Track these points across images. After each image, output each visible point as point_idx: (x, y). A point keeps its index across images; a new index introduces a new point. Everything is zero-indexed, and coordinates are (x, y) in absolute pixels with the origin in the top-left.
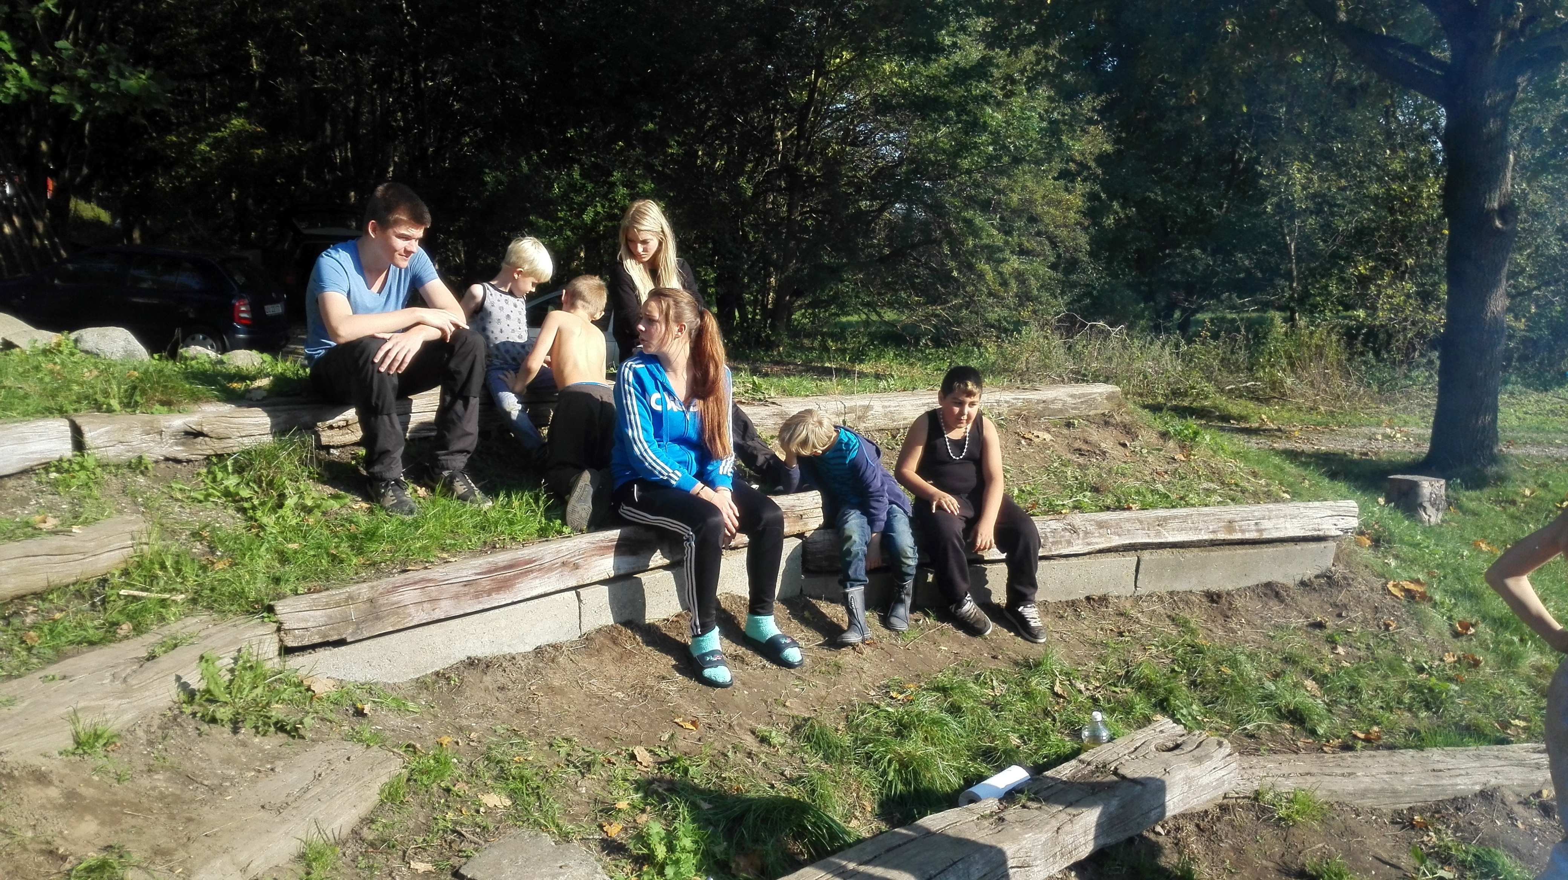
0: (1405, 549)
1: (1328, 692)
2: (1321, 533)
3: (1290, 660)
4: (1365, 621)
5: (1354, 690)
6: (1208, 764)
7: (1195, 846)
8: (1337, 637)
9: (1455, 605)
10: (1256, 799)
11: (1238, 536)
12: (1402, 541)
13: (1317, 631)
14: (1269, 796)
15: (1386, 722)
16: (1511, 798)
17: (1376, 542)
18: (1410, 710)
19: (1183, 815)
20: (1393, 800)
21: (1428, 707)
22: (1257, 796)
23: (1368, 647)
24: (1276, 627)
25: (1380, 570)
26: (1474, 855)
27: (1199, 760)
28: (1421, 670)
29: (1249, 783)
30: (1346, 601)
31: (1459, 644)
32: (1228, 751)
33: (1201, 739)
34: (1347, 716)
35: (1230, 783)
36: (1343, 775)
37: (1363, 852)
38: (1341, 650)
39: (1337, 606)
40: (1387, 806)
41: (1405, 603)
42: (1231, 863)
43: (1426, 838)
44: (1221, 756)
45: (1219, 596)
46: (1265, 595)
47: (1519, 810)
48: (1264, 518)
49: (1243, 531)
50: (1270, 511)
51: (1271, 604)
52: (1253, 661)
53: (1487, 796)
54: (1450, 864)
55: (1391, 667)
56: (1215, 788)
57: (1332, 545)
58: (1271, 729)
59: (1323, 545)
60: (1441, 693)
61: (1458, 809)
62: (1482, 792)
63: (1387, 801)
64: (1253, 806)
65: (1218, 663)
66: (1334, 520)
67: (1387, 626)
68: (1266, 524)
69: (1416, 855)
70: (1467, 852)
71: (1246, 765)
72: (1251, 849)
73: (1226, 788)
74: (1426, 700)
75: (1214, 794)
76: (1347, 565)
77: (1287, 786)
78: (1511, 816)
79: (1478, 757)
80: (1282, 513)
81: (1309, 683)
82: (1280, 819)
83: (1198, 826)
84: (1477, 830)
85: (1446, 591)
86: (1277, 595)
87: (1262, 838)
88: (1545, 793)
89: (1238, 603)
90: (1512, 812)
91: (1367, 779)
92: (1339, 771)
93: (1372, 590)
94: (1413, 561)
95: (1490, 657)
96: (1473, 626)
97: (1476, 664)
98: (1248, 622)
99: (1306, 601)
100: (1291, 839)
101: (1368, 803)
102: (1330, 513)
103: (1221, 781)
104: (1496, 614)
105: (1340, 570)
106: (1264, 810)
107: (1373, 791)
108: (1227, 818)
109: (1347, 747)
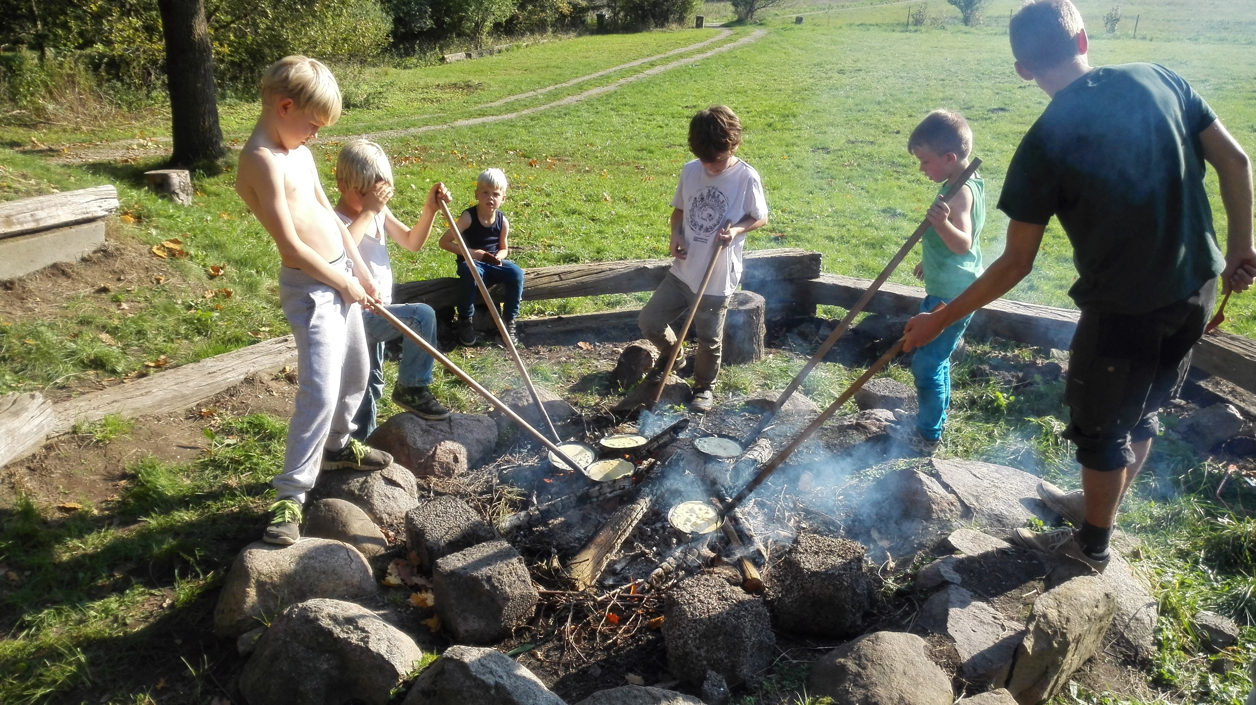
0: (162, 220)
1: (121, 339)
2: (90, 215)
3: (85, 322)
4: (140, 280)
5: (141, 333)
6: (25, 415)
7: (30, 483)
8: (120, 297)
9: (206, 256)
10: (74, 432)
11: (17, 228)
12: (159, 215)
13: (103, 295)
14: (85, 427)
15: (170, 351)
16: (266, 378)
17: (139, 219)
18: (186, 338)
19: (14, 464)
20: (184, 403)
21: (199, 333)
22: (75, 430)
23: (146, 299)
24: (68, 299)
25: (144, 239)
26: (248, 423)
27: (16, 414)
28: (190, 307)
29: (66, 422)
30: (122, 267)
31: (214, 283)
32: (41, 400)
33: (15, 398)
34: (139, 354)
35: (49, 426)
36: (142, 395)
37: (168, 446)
38: (125, 306)
39: (115, 272)
40: (180, 408)
41: (169, 260)
42: (64, 487)
43: (213, 422)
44: (35, 406)
45: (12, 283)
46: (53, 274)
47: (273, 384)
48: (37, 210)
49: (21, 223)
50: (42, 202)
51: (60, 281)
52: (53, 329)
53: (249, 381)
54: (232, 434)
55: (167, 310)
56: (37, 433)
57: (101, 224)
58: (78, 378)
59: (93, 225)
60: (207, 320)
61: (232, 396)
62: (245, 379)
63: (179, 404)
64: (73, 438)
65: (21, 338)
66: (99, 203)
67: (158, 281)
68: (40, 214)
69: (208, 435)
70: (242, 423)
71: (61, 409)
72: (78, 471)
73: (46, 430)
74: (197, 328)
75: (36, 438)
76: (117, 239)
77: (98, 415)
78: (268, 391)
79: (239, 356)
80: (52, 203)
81: (104, 336)
82: (98, 441)
83: (29, 468)
84: (247, 406)
85: (198, 247)
86: (64, 273)
87: (85, 460)
88: (288, 368)
89: (31, 286)
90: (268, 386)
91: (161, 393)
92: (138, 393)
93: (141, 255)
94: (170, 229)
95: (238, 288)
96: (222, 268)
97: (229, 294)
98: (43, 300)
99: (89, 273)
100: (109, 454)
101: (165, 410)
102: (93, 197)
103: (40, 427)
104: (236, 257)
105: (112, 244)
106: (83, 439)
107: (167, 400)
108: (53, 454)
109: (142, 375)
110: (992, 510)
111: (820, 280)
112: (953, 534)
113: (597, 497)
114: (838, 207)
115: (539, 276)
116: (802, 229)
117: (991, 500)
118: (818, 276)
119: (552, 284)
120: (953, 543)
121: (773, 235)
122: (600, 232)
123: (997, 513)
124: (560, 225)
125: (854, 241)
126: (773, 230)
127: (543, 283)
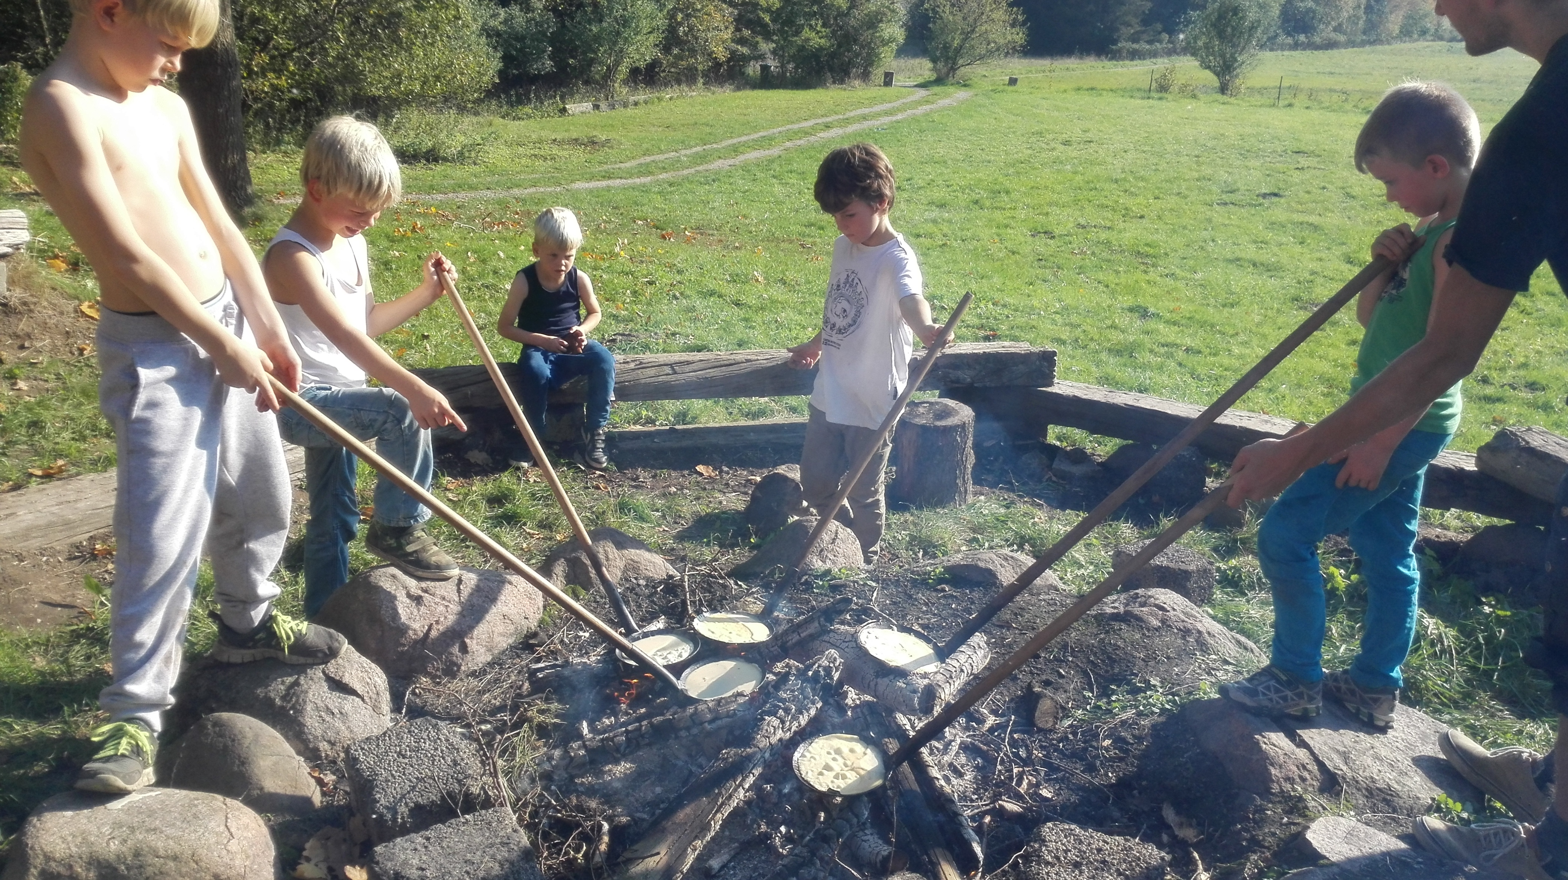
4: (55, 348)
5: (36, 425)
8: (17, 371)
15: (74, 453)
17: (73, 264)
20: (67, 533)
23: (58, 377)
25: (72, 292)
30: (29, 330)
34: (25, 456)
37: (26, 601)
38: (22, 385)
39: (18, 336)
40: (61, 543)
55: (85, 393)
63: (59, 536)
67: (81, 351)
69: (95, 587)
76: (27, 288)
91: (30, 516)
93: (62, 313)
101: (35, 544)
105: (16, 295)
107: (38, 528)
109: (15, 488)
110: (1373, 780)
111: (1054, 389)
112: (1314, 826)
113: (688, 729)
114: (1069, 301)
115: (641, 366)
116: (1021, 328)
117: (1369, 761)
118: (1051, 384)
119: (661, 379)
120: (1315, 844)
121: (982, 333)
122: (746, 320)
123: (1381, 785)
124: (693, 309)
125: (1092, 345)
126: (982, 327)
127: (647, 376)
